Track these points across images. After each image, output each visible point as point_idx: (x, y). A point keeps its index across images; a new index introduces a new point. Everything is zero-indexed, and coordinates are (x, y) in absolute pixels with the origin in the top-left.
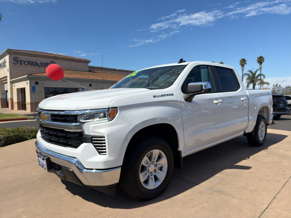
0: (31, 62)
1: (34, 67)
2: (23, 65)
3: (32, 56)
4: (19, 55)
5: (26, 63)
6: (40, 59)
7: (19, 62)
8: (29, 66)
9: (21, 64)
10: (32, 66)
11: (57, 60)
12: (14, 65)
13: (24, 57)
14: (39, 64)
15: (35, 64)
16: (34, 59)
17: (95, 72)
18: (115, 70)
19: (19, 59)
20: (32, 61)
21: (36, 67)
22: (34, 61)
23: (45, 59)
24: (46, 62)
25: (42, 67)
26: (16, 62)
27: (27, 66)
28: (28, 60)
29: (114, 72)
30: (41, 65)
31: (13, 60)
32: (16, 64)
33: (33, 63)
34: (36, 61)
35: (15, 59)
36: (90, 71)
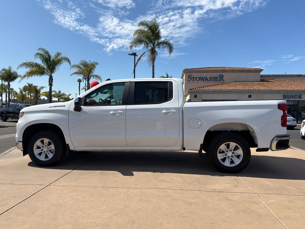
0: (201, 78)
1: (204, 81)
2: (195, 81)
3: (203, 72)
4: (192, 73)
5: (198, 79)
6: (209, 74)
7: (192, 79)
8: (200, 81)
9: (194, 80)
10: (202, 81)
11: (226, 73)
12: (189, 82)
13: (196, 74)
14: (208, 79)
15: (205, 79)
16: (204, 75)
17: (270, 82)
18: (300, 76)
19: (192, 76)
20: (203, 76)
21: (205, 82)
22: (204, 76)
23: (214, 73)
24: (215, 76)
25: (211, 81)
26: (190, 79)
27: (198, 82)
28: (199, 77)
29: (298, 78)
30: (210, 80)
31: (188, 77)
32: (189, 81)
33: (204, 78)
34: (206, 76)
35: (189, 76)
36: (262, 81)
